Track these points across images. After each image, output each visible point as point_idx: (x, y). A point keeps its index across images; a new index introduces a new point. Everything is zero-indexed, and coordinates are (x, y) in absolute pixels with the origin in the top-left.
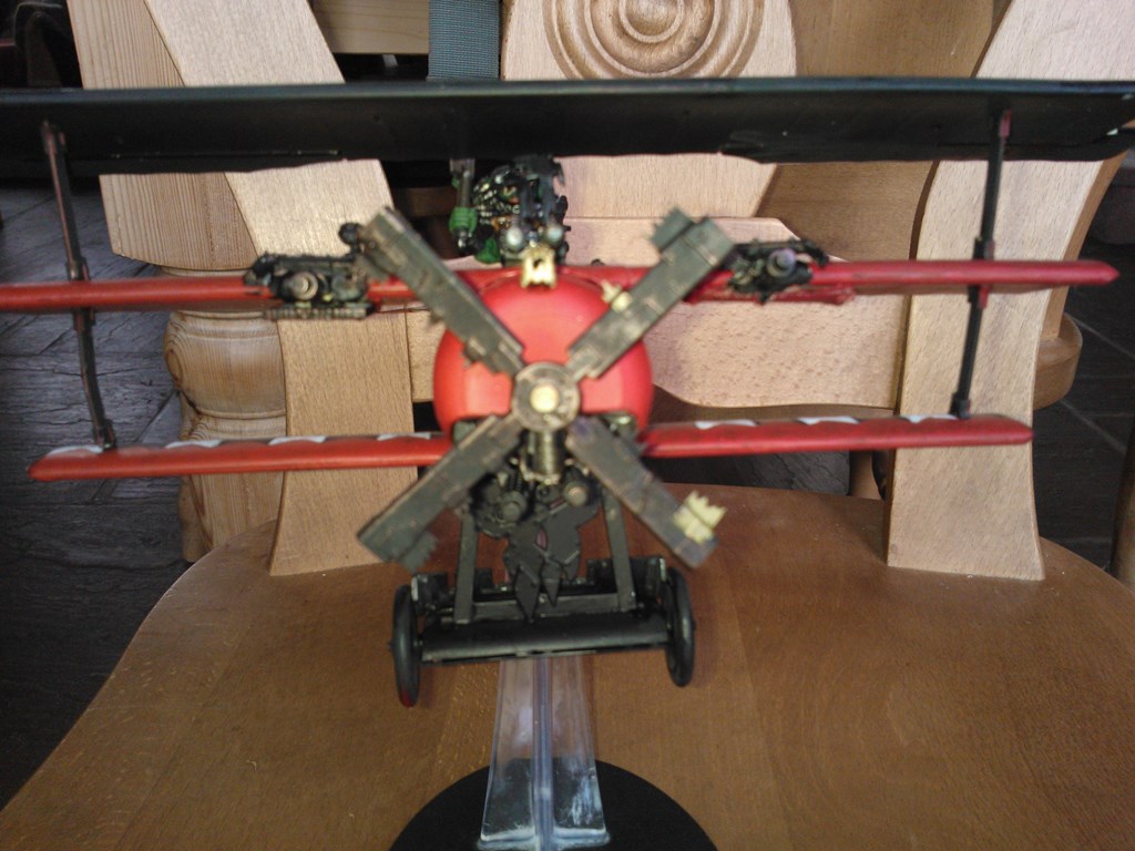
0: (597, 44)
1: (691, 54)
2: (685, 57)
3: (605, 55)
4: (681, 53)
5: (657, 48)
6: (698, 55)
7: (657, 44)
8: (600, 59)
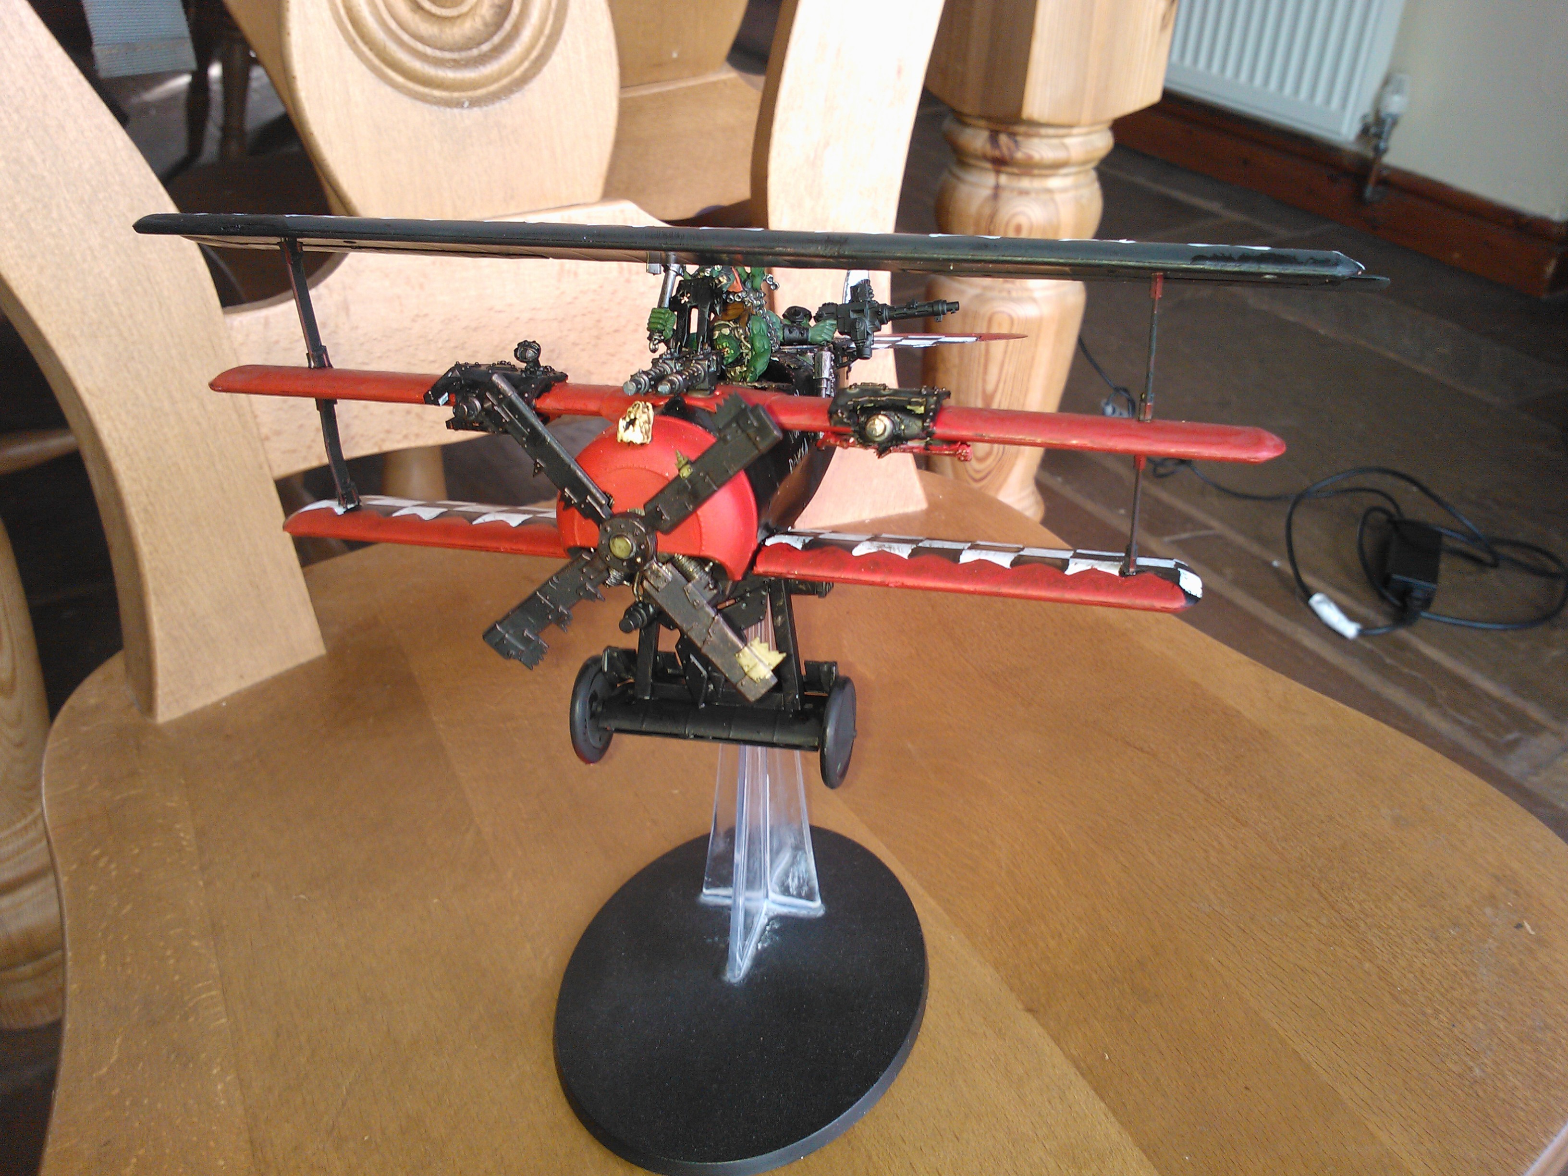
0: (393, 25)
1: (499, 25)
2: (492, 29)
3: (406, 37)
4: (486, 25)
5: (459, 21)
6: (508, 26)
7: (459, 17)
8: (401, 43)
